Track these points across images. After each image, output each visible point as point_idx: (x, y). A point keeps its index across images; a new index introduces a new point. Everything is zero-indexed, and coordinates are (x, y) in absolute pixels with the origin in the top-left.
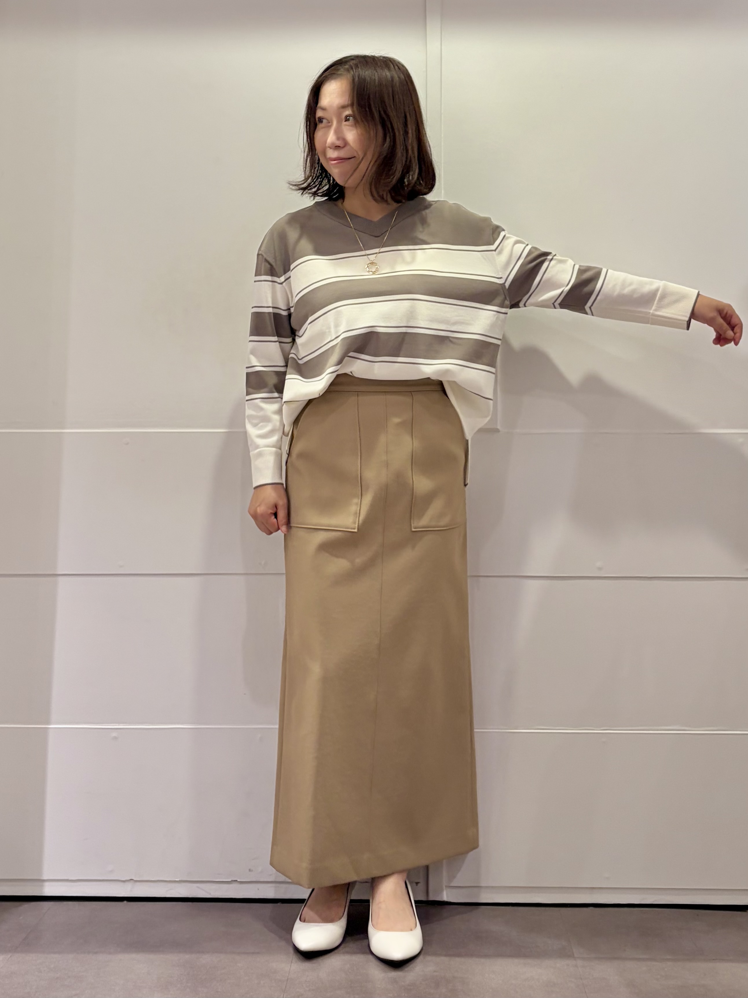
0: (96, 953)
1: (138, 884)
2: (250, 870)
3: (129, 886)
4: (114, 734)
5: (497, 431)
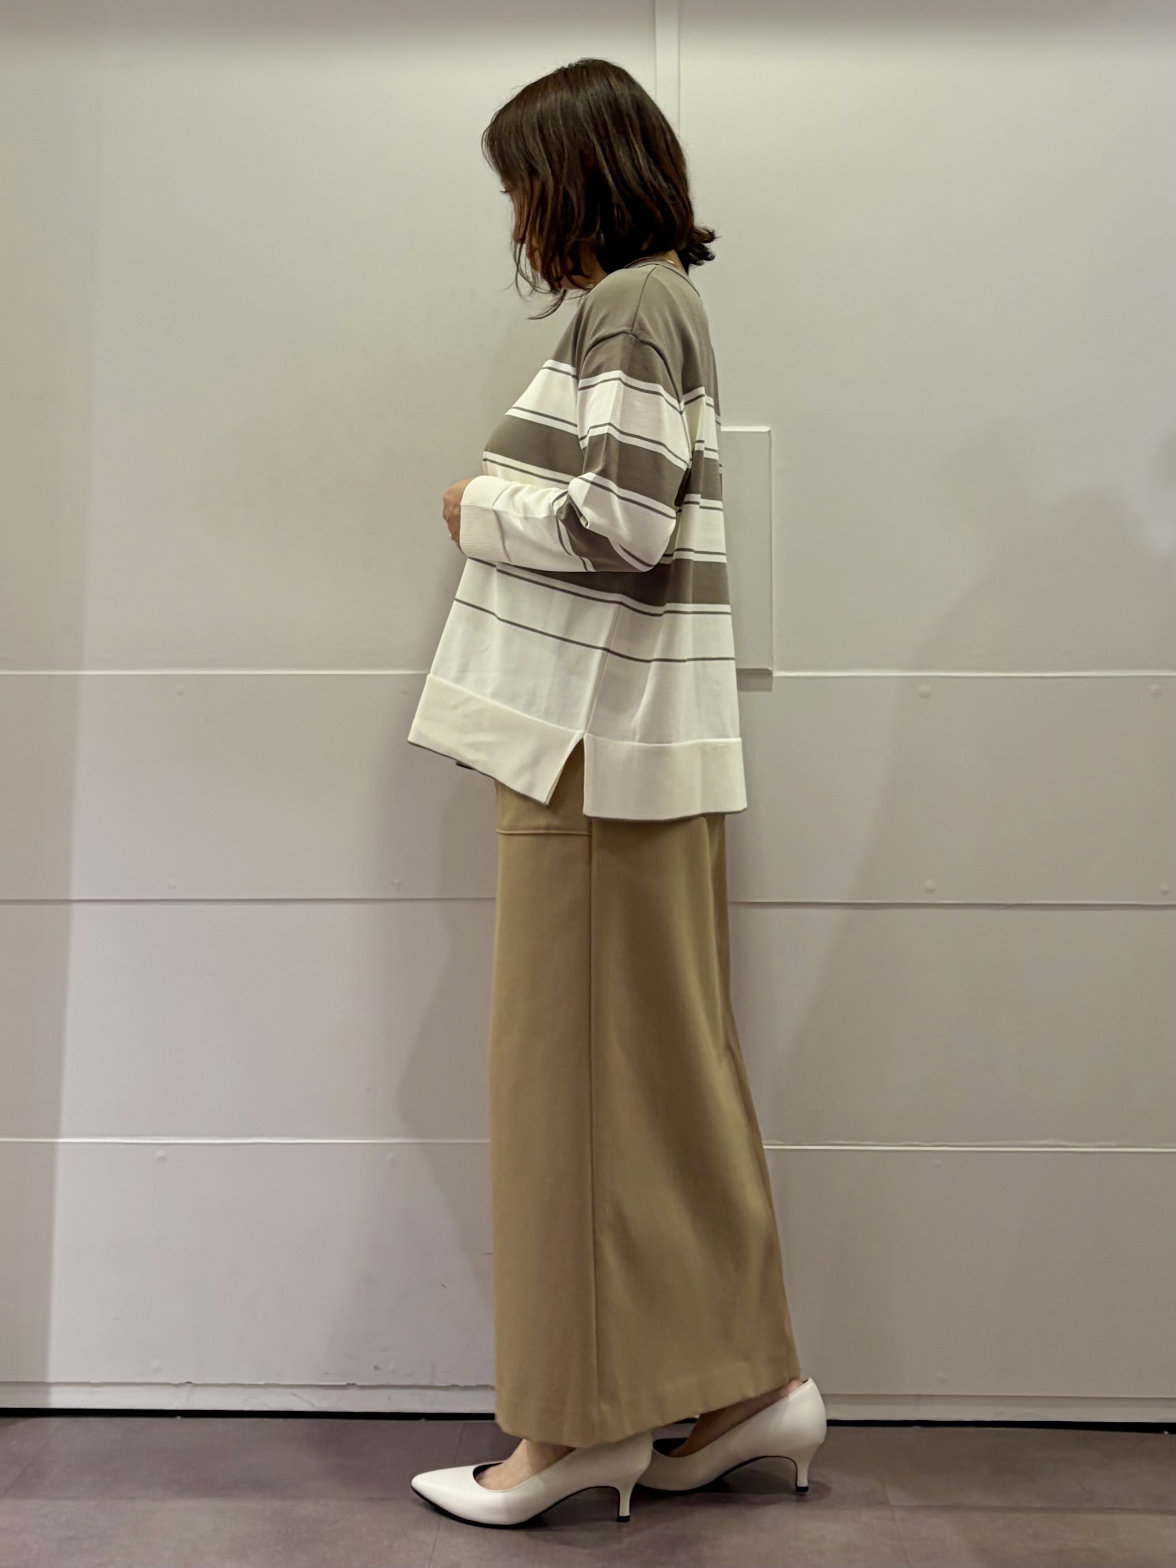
1: (198, 1390)
2: (376, 1368)
3: (184, 1392)
4: (161, 1153)
5: (767, 673)
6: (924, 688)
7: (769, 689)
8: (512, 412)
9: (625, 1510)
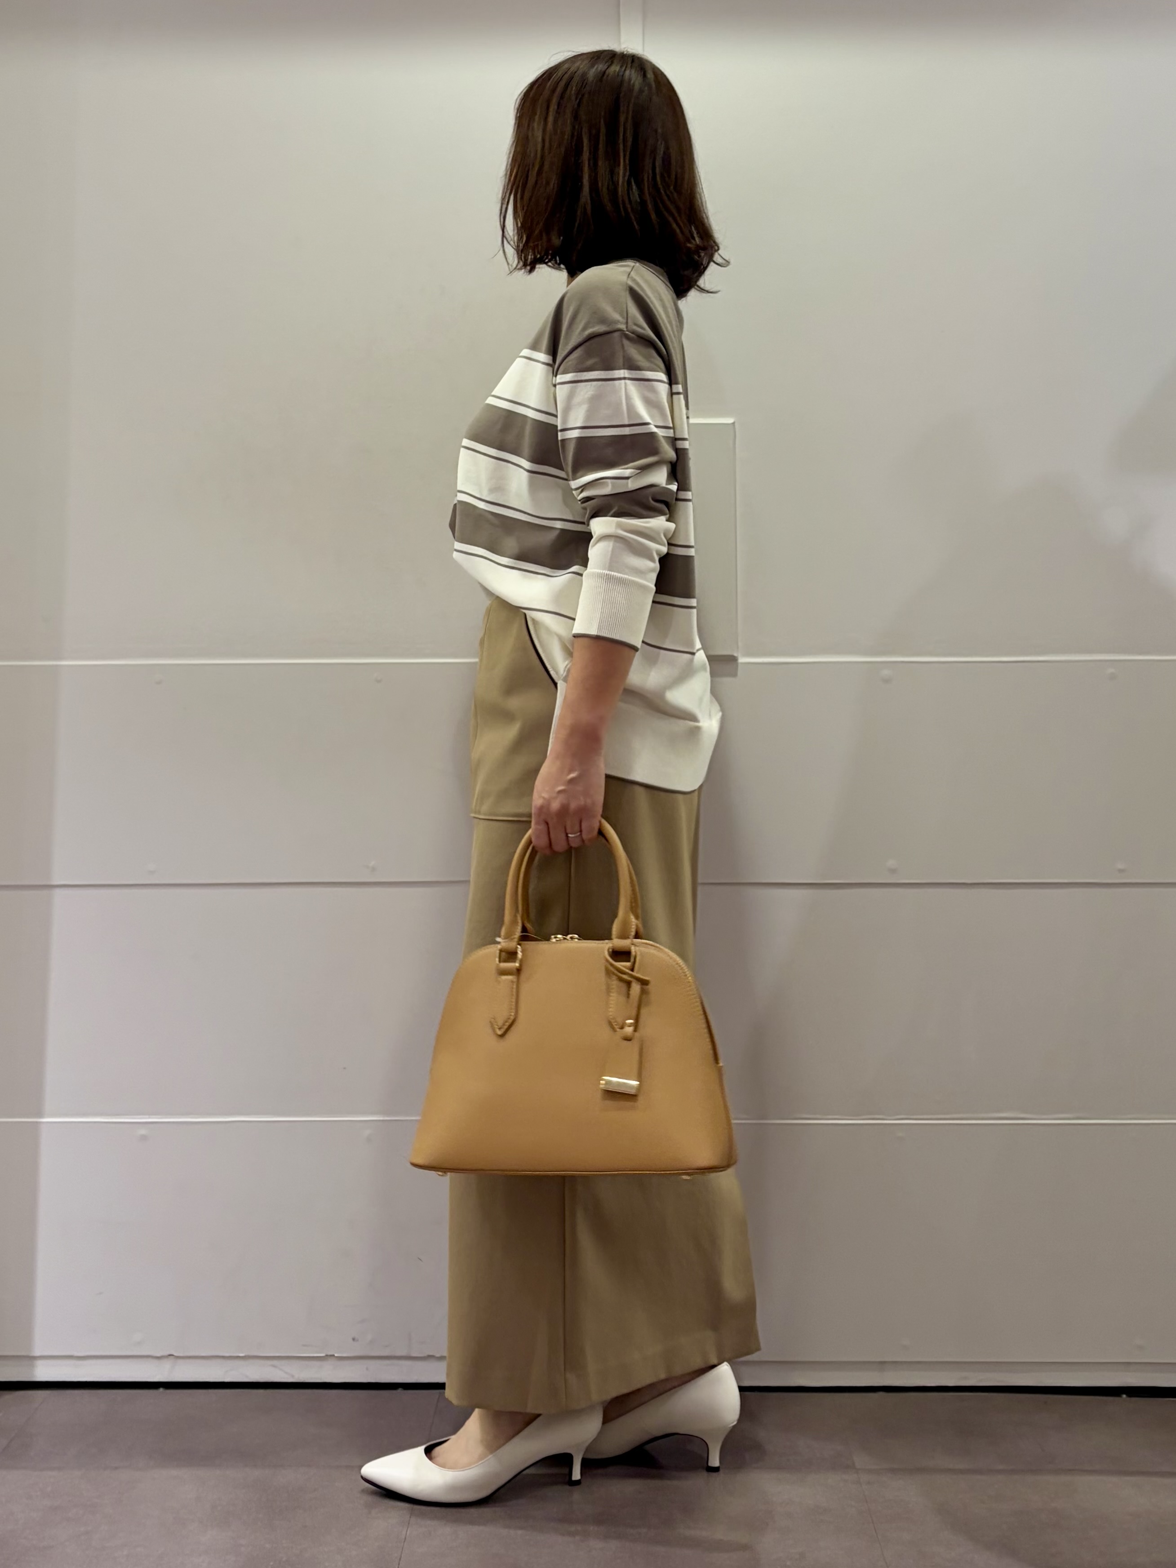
1: (180, 1361)
2: (355, 1339)
3: (167, 1365)
4: (143, 1131)
5: (733, 659)
6: (886, 672)
7: (734, 674)
8: (491, 401)
9: (576, 1475)
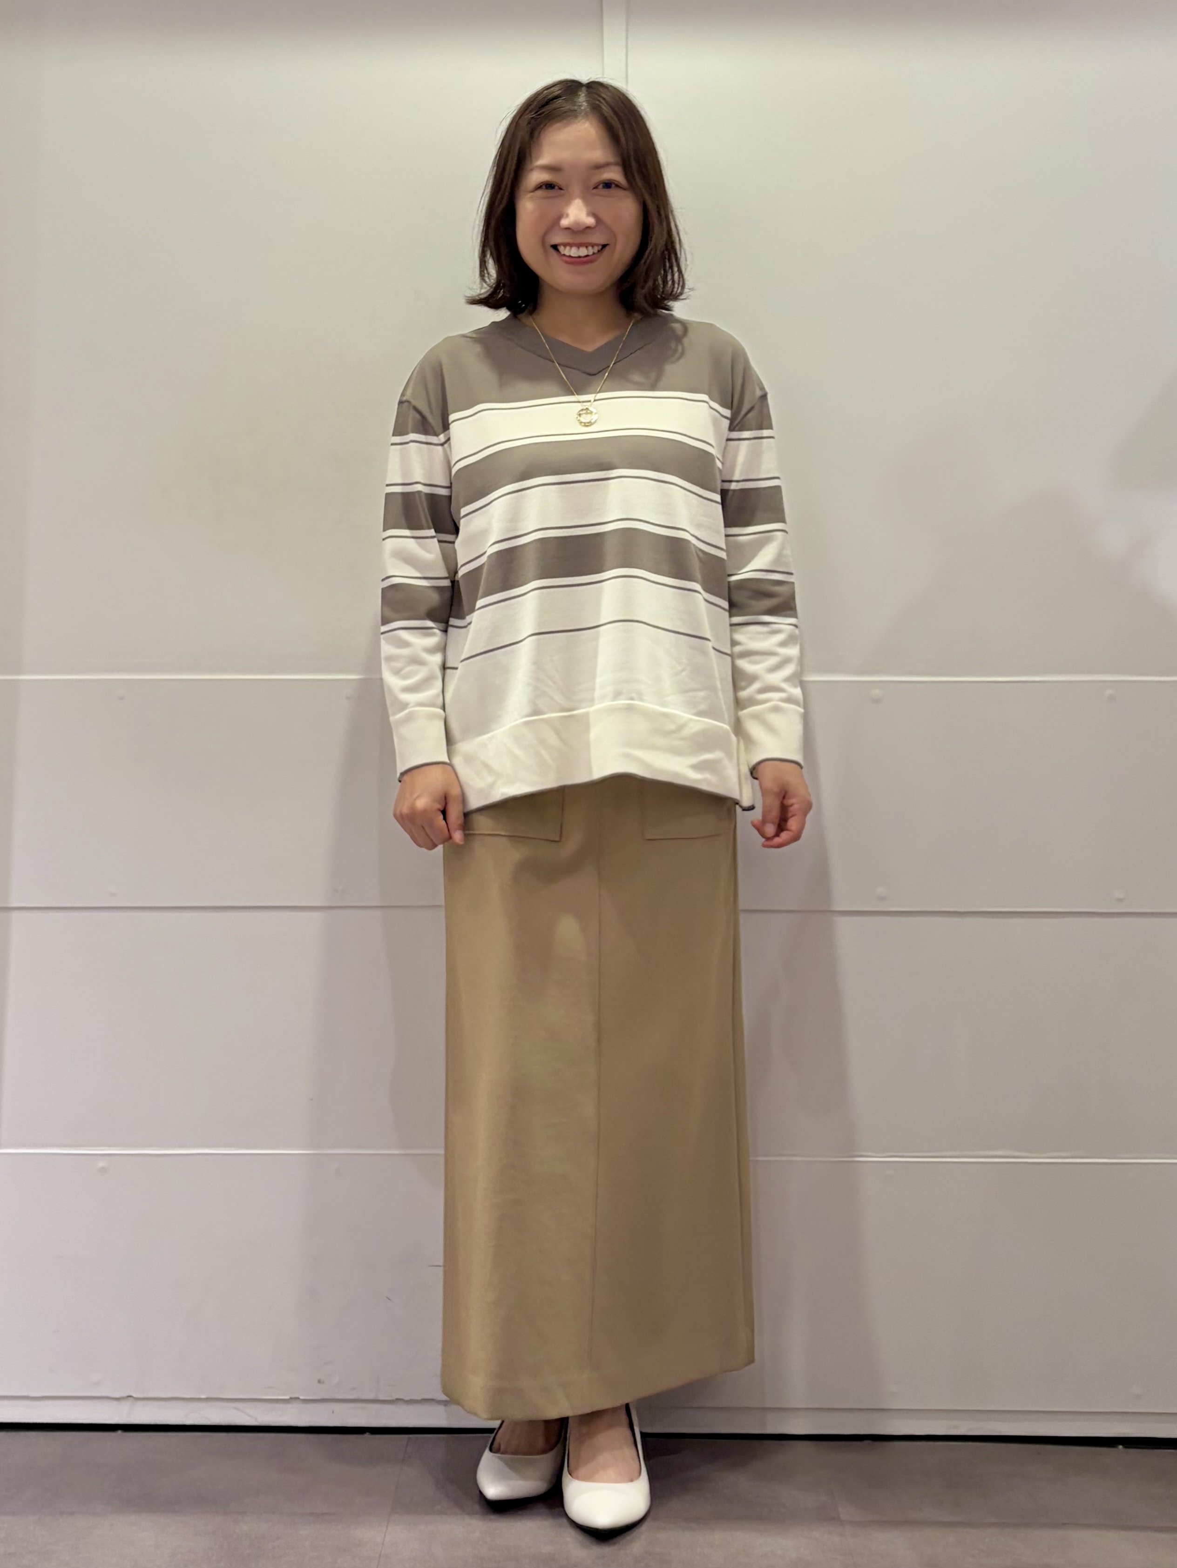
0: (72, 1514)
1: (139, 1403)
2: (319, 1381)
3: (125, 1406)
4: (101, 1164)
6: (875, 692)
